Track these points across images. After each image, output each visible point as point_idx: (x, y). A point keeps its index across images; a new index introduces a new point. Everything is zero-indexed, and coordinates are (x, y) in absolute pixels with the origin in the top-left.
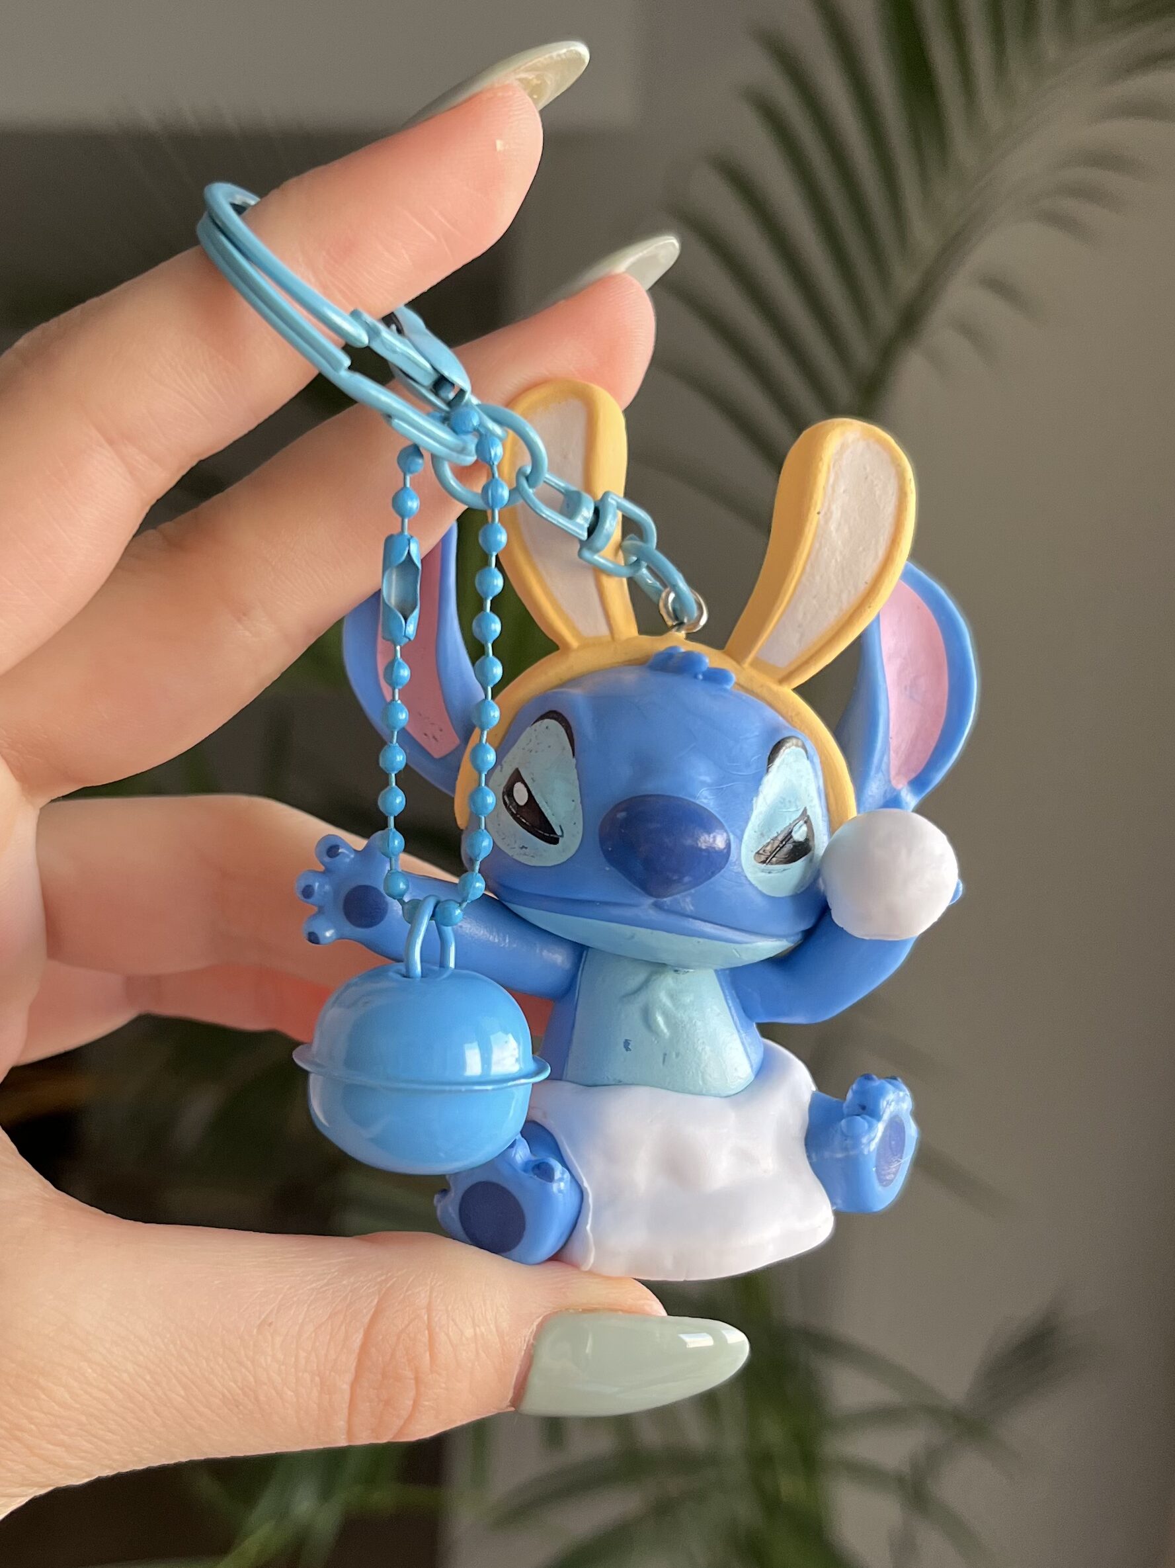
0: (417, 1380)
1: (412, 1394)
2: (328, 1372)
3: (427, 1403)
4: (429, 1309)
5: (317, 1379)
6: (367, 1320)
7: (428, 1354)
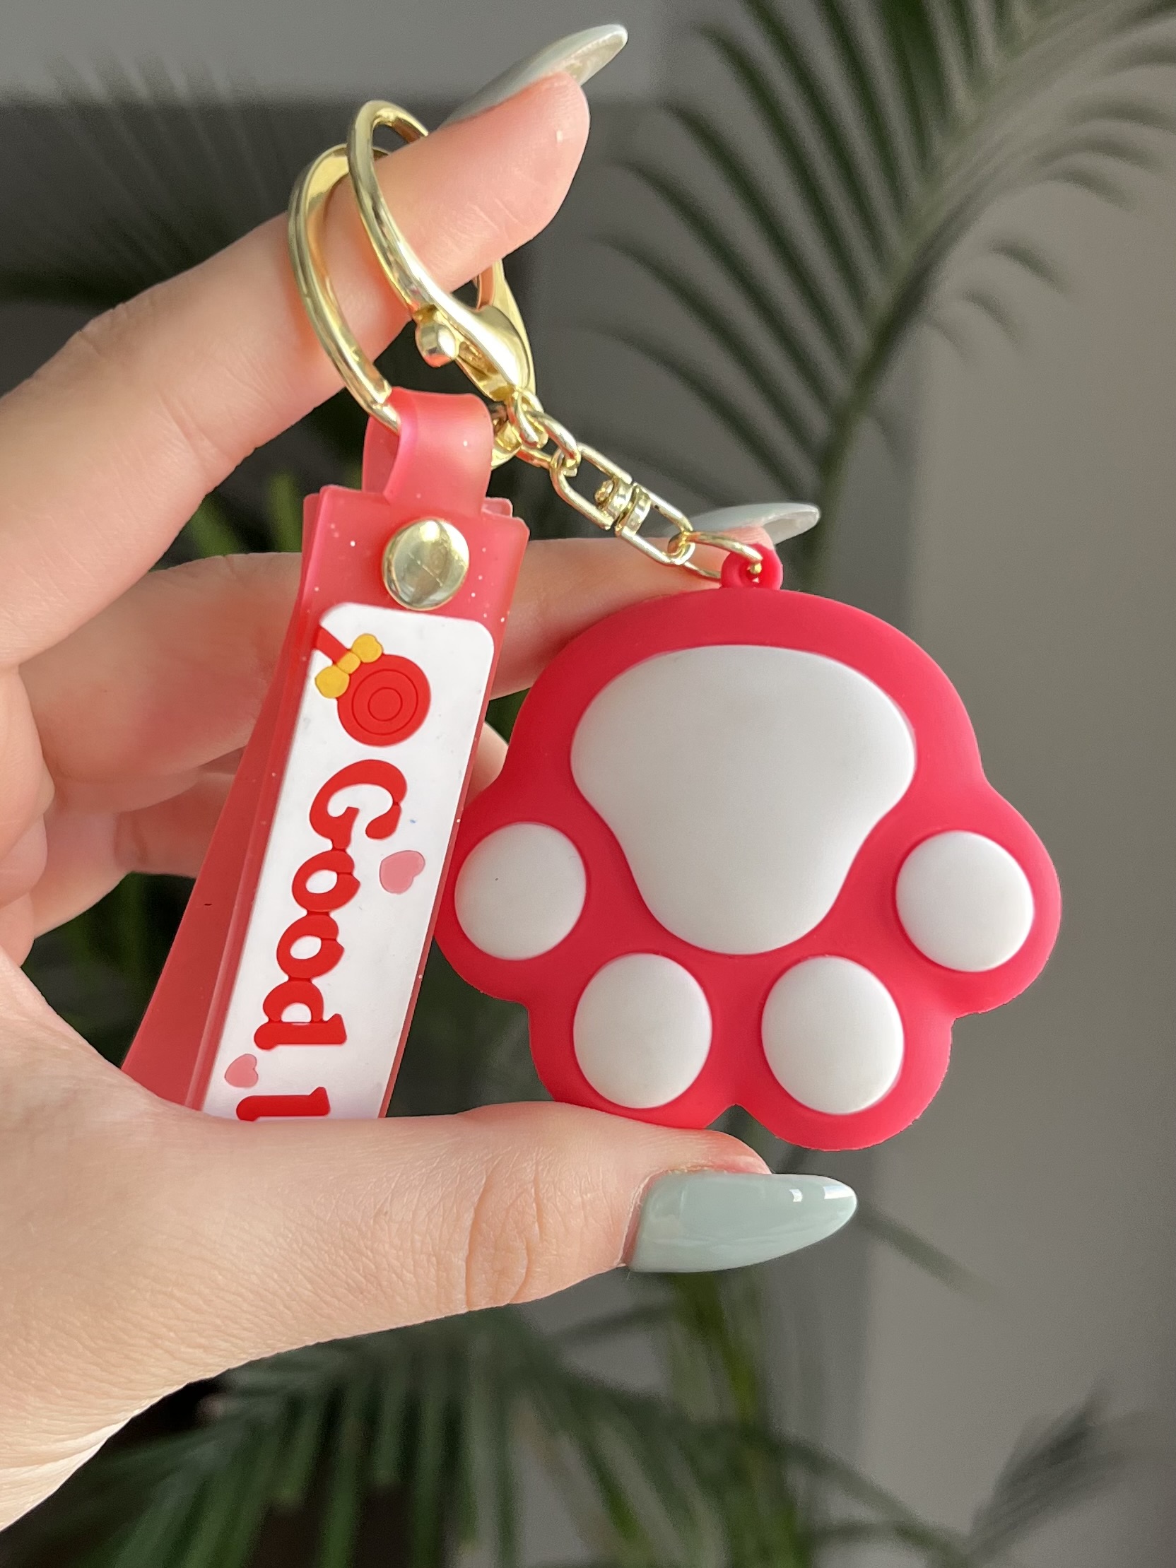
0: (528, 1249)
1: (525, 1262)
2: (442, 1252)
3: (539, 1270)
4: (536, 1182)
5: (434, 1259)
6: (476, 1199)
7: (536, 1225)
